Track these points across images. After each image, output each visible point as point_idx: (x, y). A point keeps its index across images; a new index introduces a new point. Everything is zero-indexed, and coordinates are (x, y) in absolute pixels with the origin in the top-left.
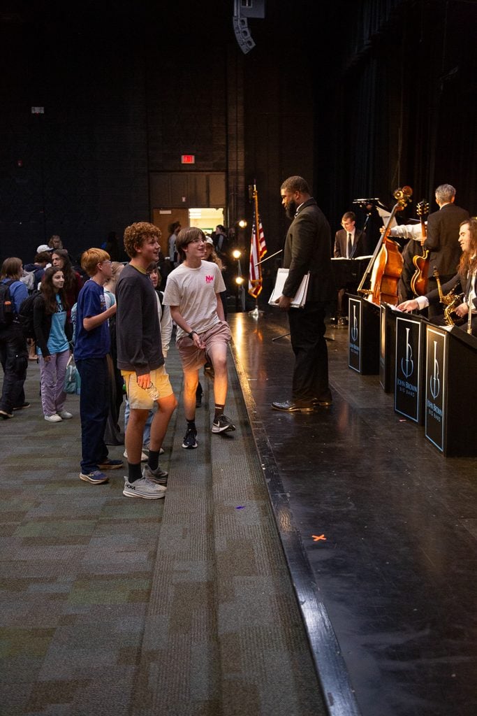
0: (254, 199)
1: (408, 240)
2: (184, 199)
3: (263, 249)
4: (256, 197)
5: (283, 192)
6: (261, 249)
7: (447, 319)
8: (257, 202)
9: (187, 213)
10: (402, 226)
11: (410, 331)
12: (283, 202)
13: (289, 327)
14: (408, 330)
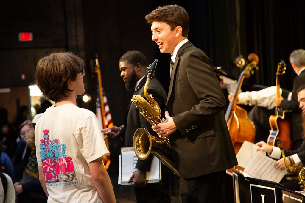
0: (96, 74)
1: (253, 106)
2: (23, 77)
3: (109, 123)
4: (98, 71)
5: (122, 64)
6: (106, 123)
7: (302, 184)
8: (99, 77)
9: (28, 90)
10: (247, 93)
11: (265, 197)
12: (122, 74)
13: (135, 199)
14: (263, 196)
